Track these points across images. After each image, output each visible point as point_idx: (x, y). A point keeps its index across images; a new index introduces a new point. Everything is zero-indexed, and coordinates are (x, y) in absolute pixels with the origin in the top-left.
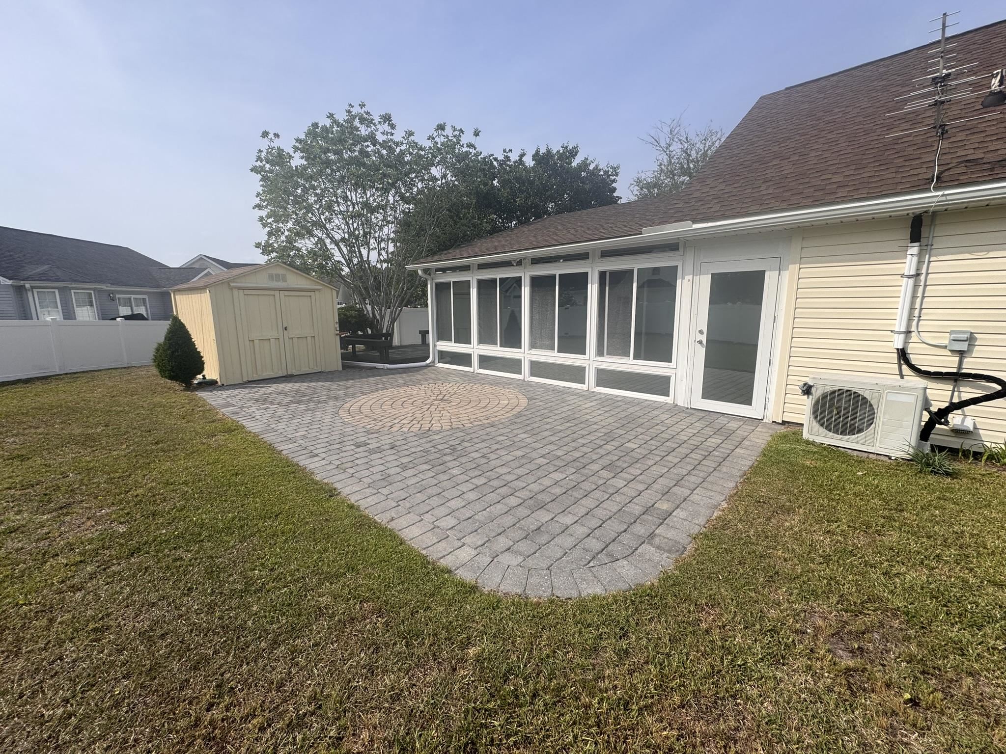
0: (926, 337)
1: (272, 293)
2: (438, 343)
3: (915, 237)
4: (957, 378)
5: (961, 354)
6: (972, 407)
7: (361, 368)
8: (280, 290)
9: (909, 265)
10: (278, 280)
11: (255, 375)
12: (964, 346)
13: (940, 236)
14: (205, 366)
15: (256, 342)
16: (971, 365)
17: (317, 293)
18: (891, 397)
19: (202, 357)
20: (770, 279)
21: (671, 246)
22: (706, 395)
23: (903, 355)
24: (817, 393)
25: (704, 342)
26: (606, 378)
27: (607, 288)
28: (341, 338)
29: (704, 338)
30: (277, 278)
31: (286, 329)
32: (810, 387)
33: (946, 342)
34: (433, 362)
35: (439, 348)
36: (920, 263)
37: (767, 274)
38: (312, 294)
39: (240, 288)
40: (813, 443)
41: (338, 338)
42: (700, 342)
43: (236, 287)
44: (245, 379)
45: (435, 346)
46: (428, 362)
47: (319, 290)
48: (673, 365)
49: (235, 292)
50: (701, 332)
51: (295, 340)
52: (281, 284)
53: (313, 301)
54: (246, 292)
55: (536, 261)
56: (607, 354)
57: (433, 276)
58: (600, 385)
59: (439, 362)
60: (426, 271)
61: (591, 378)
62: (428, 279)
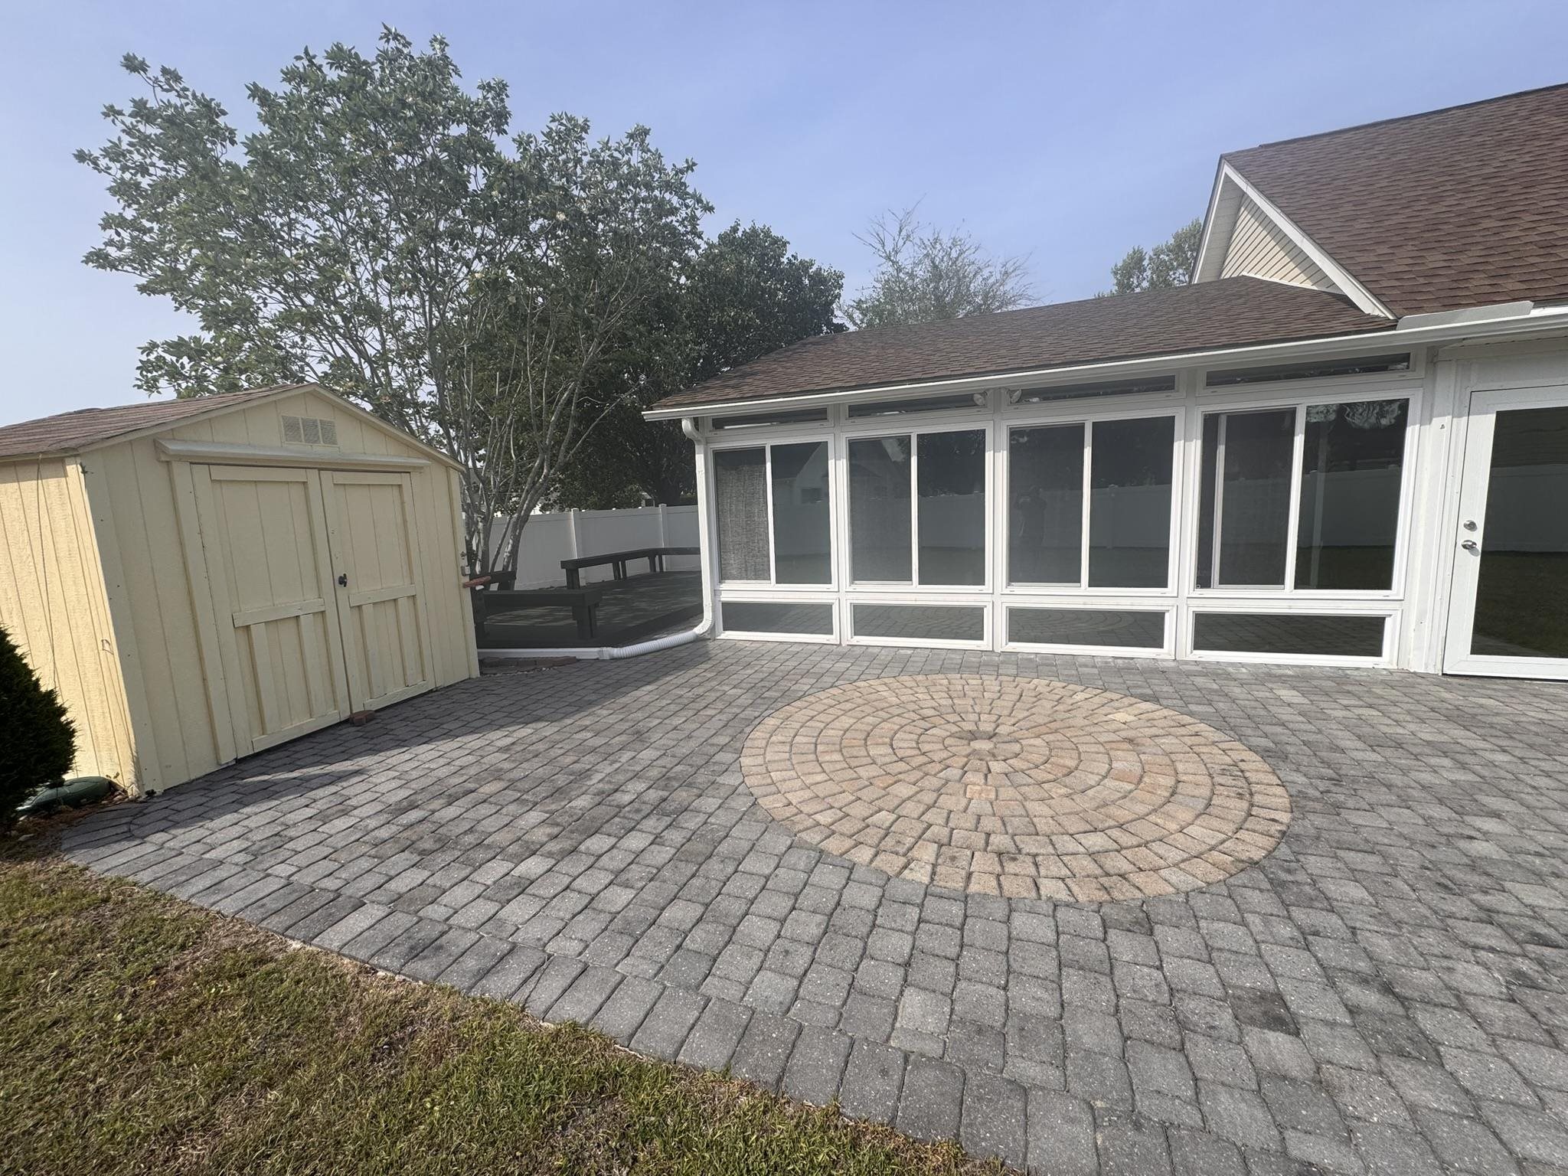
1: (299, 475)
2: (725, 586)
7: (520, 663)
8: (321, 468)
10: (312, 439)
11: (257, 737)
14: (77, 741)
15: (258, 632)
17: (415, 476)
19: (62, 711)
21: (1390, 364)
25: (1479, 547)
27: (1222, 448)
28: (473, 590)
29: (1477, 536)
30: (312, 431)
31: (343, 581)
34: (713, 628)
35: (726, 597)
38: (404, 480)
39: (196, 461)
41: (467, 595)
42: (1469, 547)
43: (180, 457)
44: (227, 757)
45: (715, 593)
46: (699, 630)
47: (418, 468)
49: (181, 471)
50: (1471, 526)
51: (368, 610)
52: (320, 451)
53: (407, 497)
54: (219, 473)
55: (1027, 395)
56: (1221, 583)
57: (709, 435)
58: (1198, 645)
59: (725, 629)
60: (696, 422)
61: (1178, 634)
62: (699, 441)
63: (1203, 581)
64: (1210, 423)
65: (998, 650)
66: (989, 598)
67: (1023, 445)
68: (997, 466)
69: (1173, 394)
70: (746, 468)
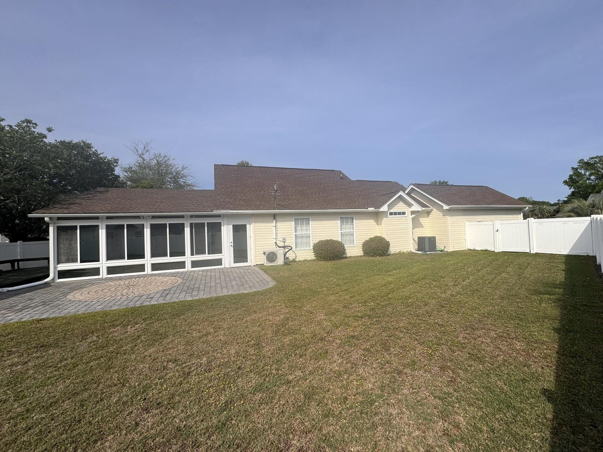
0: (279, 239)
2: (59, 265)
3: (274, 219)
4: (284, 247)
5: (284, 242)
6: (288, 253)
9: (274, 224)
12: (284, 241)
13: (278, 218)
16: (286, 244)
18: (279, 252)
20: (248, 226)
21: (219, 216)
22: (235, 262)
23: (276, 243)
24: (267, 254)
25: (233, 245)
26: (195, 264)
27: (194, 229)
29: (232, 244)
32: (265, 252)
33: (282, 240)
34: (53, 279)
35: (59, 269)
36: (276, 224)
37: (247, 225)
40: (268, 266)
42: (231, 246)
45: (56, 268)
46: (47, 280)
48: (223, 254)
50: (231, 242)
55: (154, 217)
56: (196, 254)
57: (55, 221)
58: (192, 267)
59: (59, 278)
60: (50, 218)
61: (188, 265)
62: (51, 223)
63: (192, 254)
64: (191, 225)
65: (149, 273)
66: (146, 262)
67: (153, 228)
68: (147, 233)
69: (184, 219)
70: (69, 231)
